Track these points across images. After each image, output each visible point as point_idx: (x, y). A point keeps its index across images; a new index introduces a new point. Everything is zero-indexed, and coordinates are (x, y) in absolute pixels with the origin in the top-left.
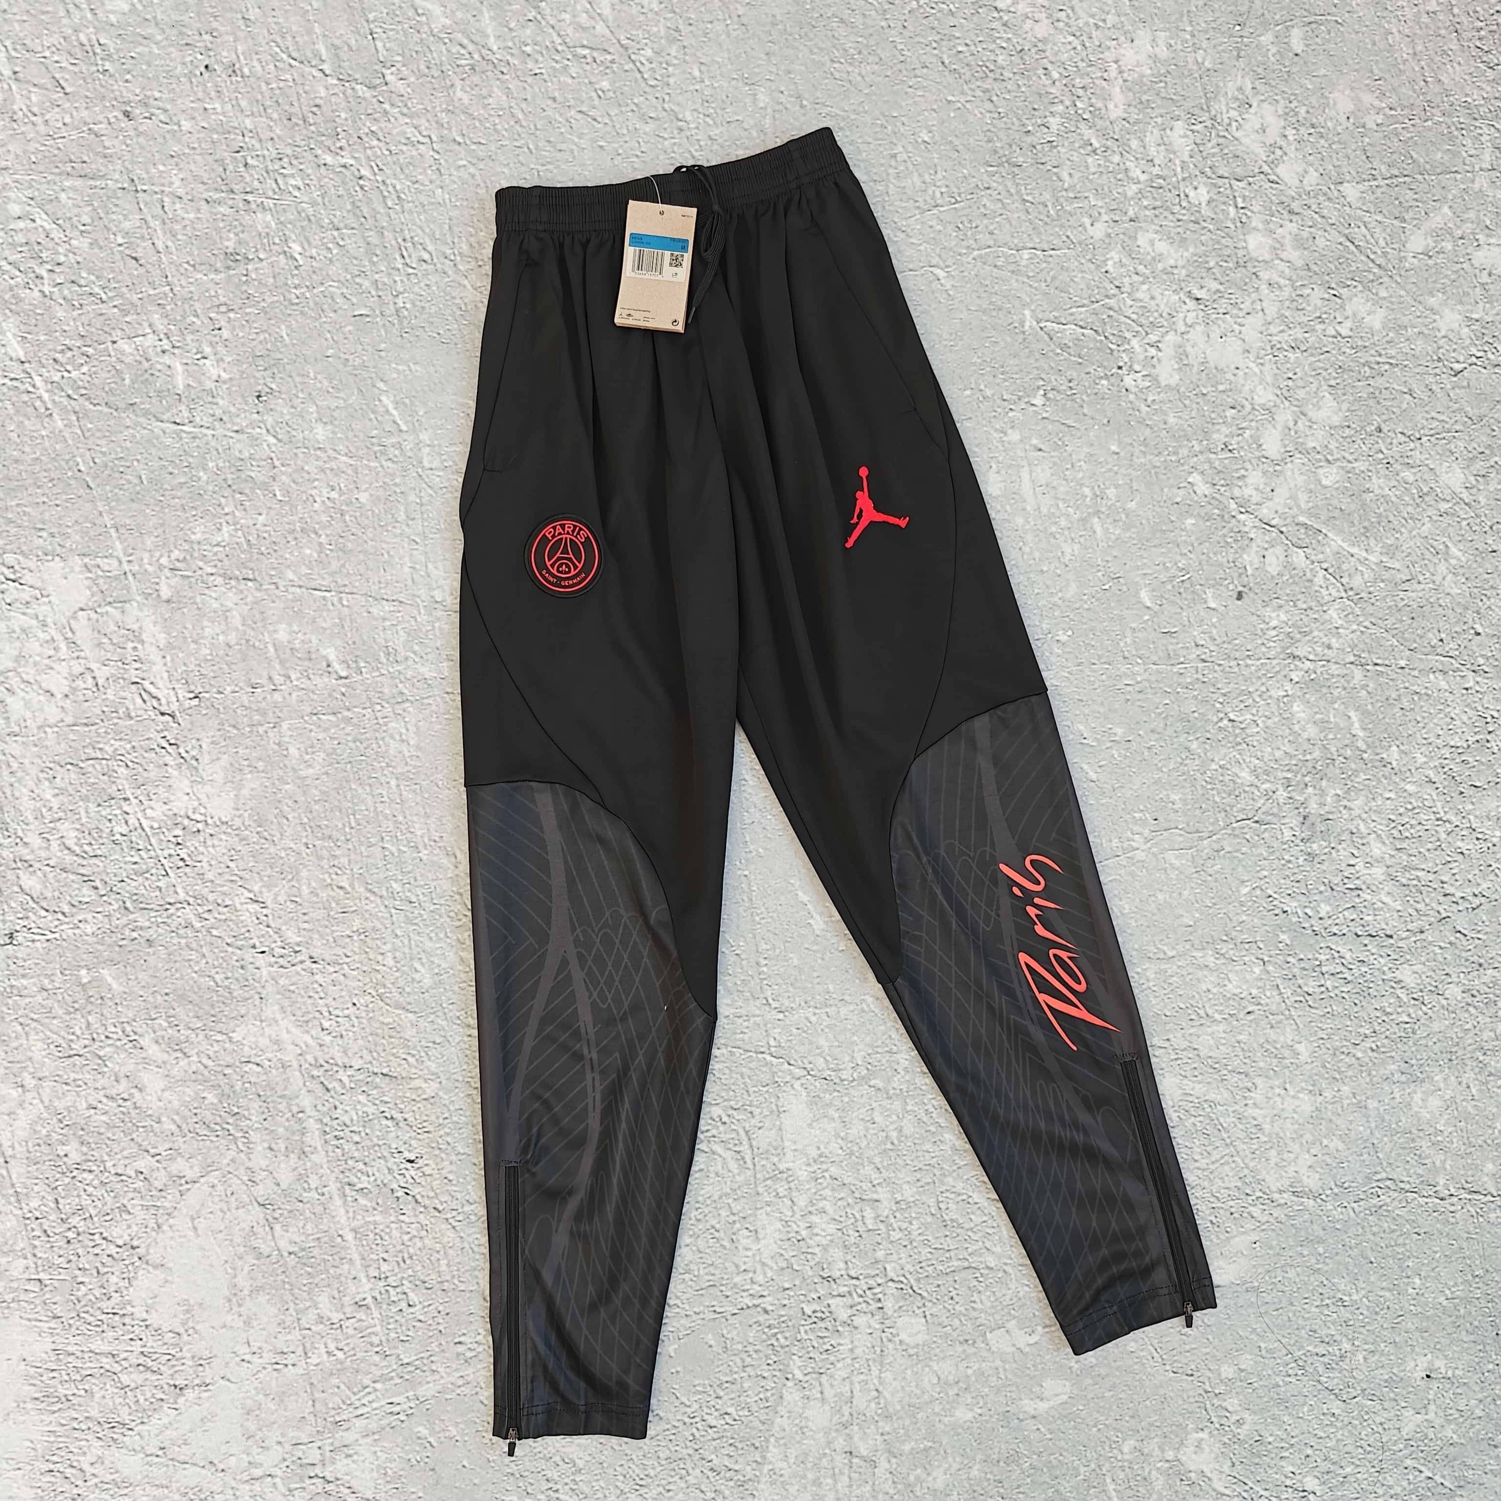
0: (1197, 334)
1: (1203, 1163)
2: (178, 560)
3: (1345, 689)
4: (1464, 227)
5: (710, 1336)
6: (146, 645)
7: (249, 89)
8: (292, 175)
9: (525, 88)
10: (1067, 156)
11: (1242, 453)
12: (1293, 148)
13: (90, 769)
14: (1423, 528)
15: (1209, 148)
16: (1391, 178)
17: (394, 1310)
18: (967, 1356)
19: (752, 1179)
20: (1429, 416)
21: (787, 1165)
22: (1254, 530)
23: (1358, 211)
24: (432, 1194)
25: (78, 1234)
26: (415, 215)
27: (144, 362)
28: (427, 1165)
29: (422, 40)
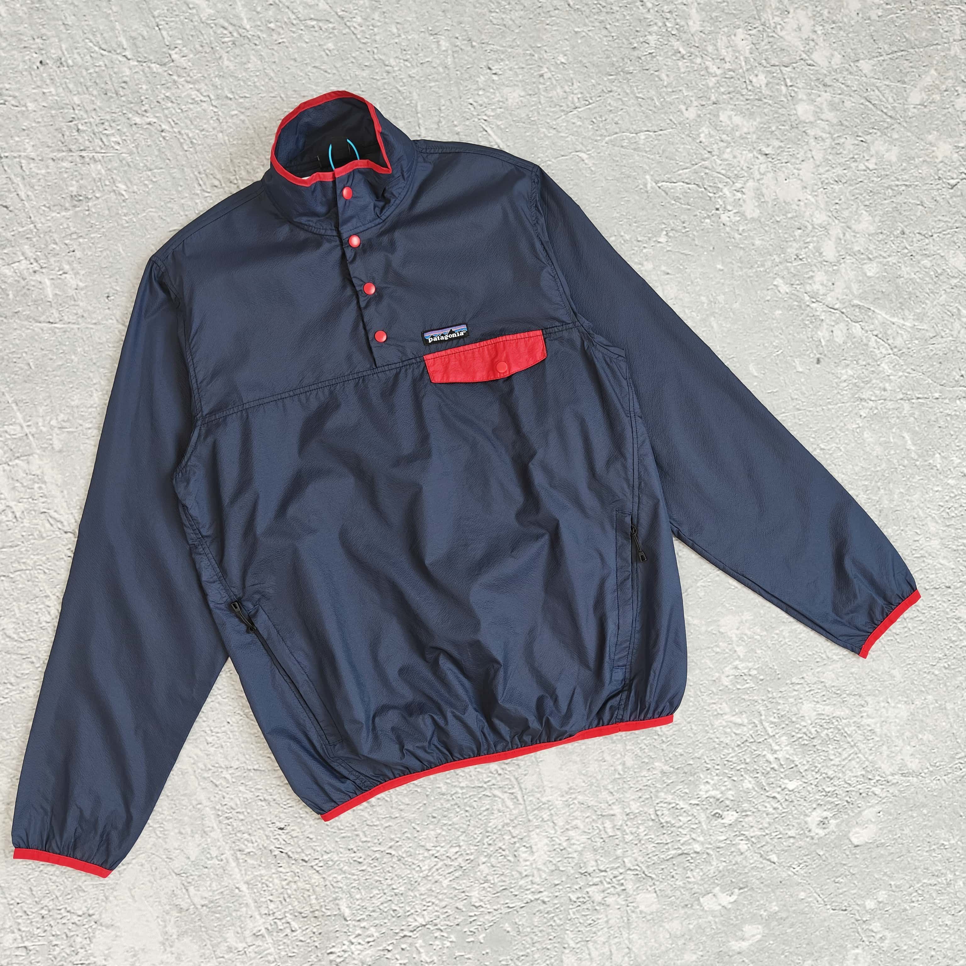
0: (768, 179)
1: (837, 761)
2: (64, 421)
3: (898, 418)
4: (947, 83)
5: (507, 925)
6: (48, 485)
7: (74, 75)
8: (113, 135)
9: (273, 55)
10: (664, 62)
11: (809, 260)
12: (822, 40)
13: (18, 578)
14: (941, 299)
15: (764, 45)
16: (892, 53)
17: (282, 935)
18: (688, 917)
19: (524, 811)
20: (936, 219)
21: (547, 799)
22: (824, 314)
23: (872, 80)
24: (299, 850)
25: (49, 911)
26: (205, 154)
27: (22, 281)
28: (293, 830)
29: (195, 27)
